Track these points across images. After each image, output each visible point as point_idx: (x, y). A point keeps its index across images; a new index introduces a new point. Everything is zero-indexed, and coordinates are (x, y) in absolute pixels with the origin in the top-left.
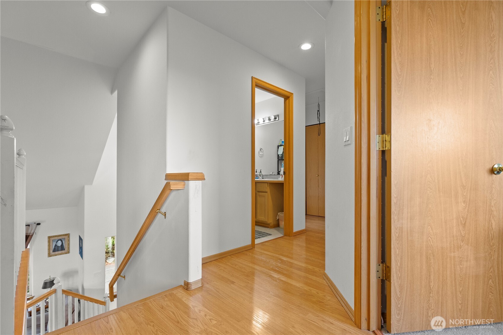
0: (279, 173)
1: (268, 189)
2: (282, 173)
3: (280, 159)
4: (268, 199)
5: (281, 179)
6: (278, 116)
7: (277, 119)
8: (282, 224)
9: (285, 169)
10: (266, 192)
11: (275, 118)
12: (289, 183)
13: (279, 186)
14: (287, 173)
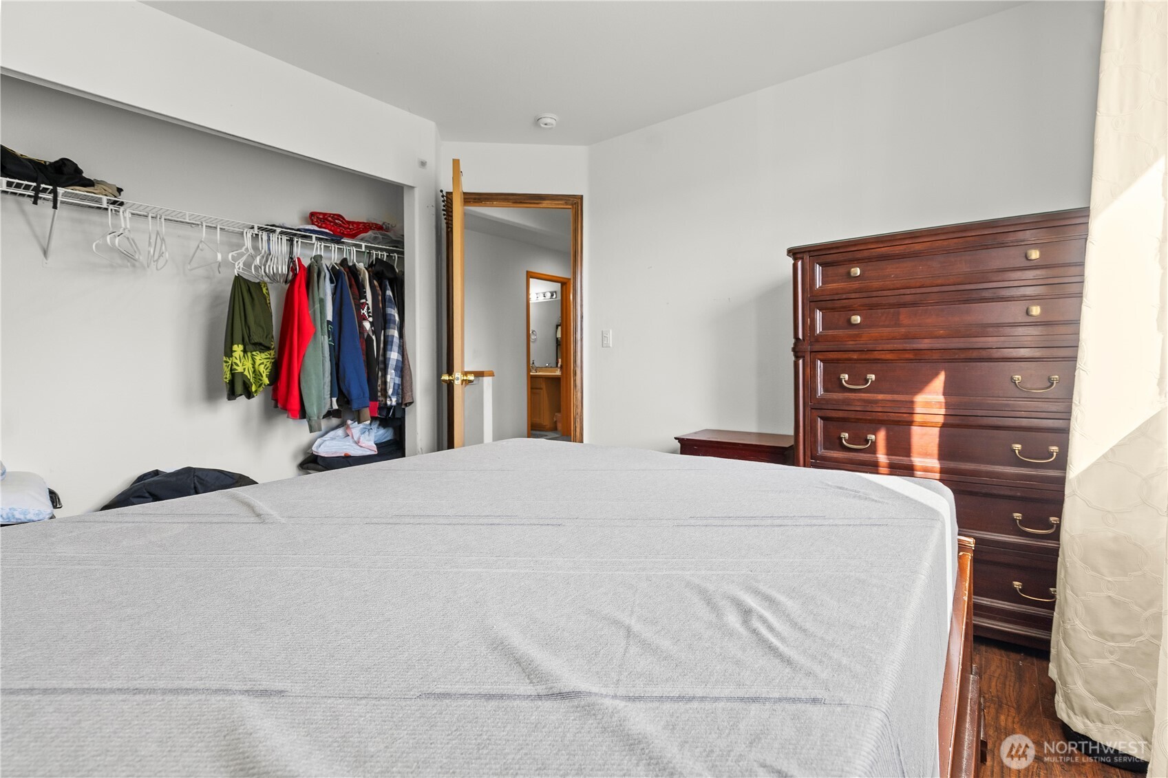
0: (557, 366)
1: (543, 386)
2: (559, 365)
3: (558, 343)
4: (544, 395)
5: (558, 373)
6: (556, 292)
7: (555, 296)
8: (559, 426)
9: (562, 362)
10: (541, 389)
11: (552, 295)
12: (566, 378)
13: (556, 380)
14: (564, 367)
